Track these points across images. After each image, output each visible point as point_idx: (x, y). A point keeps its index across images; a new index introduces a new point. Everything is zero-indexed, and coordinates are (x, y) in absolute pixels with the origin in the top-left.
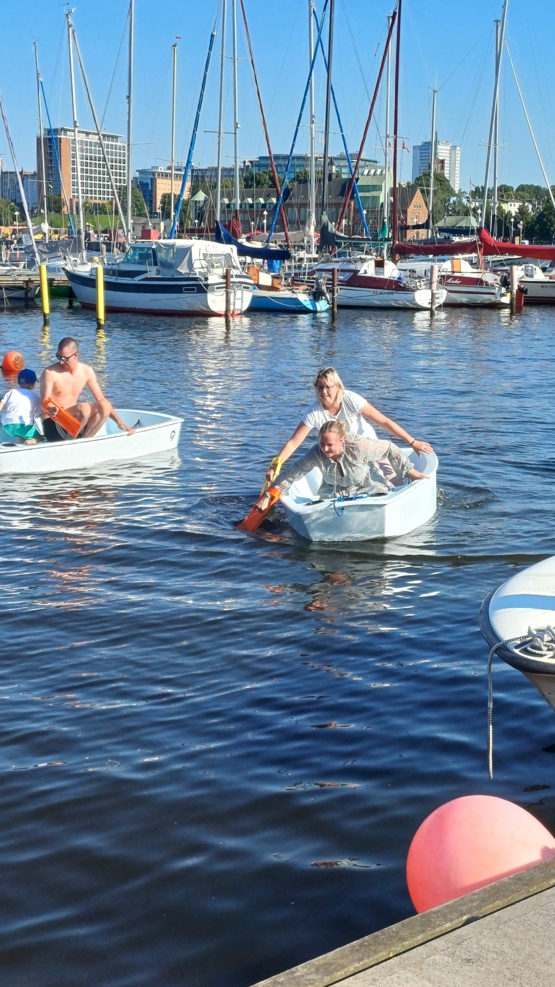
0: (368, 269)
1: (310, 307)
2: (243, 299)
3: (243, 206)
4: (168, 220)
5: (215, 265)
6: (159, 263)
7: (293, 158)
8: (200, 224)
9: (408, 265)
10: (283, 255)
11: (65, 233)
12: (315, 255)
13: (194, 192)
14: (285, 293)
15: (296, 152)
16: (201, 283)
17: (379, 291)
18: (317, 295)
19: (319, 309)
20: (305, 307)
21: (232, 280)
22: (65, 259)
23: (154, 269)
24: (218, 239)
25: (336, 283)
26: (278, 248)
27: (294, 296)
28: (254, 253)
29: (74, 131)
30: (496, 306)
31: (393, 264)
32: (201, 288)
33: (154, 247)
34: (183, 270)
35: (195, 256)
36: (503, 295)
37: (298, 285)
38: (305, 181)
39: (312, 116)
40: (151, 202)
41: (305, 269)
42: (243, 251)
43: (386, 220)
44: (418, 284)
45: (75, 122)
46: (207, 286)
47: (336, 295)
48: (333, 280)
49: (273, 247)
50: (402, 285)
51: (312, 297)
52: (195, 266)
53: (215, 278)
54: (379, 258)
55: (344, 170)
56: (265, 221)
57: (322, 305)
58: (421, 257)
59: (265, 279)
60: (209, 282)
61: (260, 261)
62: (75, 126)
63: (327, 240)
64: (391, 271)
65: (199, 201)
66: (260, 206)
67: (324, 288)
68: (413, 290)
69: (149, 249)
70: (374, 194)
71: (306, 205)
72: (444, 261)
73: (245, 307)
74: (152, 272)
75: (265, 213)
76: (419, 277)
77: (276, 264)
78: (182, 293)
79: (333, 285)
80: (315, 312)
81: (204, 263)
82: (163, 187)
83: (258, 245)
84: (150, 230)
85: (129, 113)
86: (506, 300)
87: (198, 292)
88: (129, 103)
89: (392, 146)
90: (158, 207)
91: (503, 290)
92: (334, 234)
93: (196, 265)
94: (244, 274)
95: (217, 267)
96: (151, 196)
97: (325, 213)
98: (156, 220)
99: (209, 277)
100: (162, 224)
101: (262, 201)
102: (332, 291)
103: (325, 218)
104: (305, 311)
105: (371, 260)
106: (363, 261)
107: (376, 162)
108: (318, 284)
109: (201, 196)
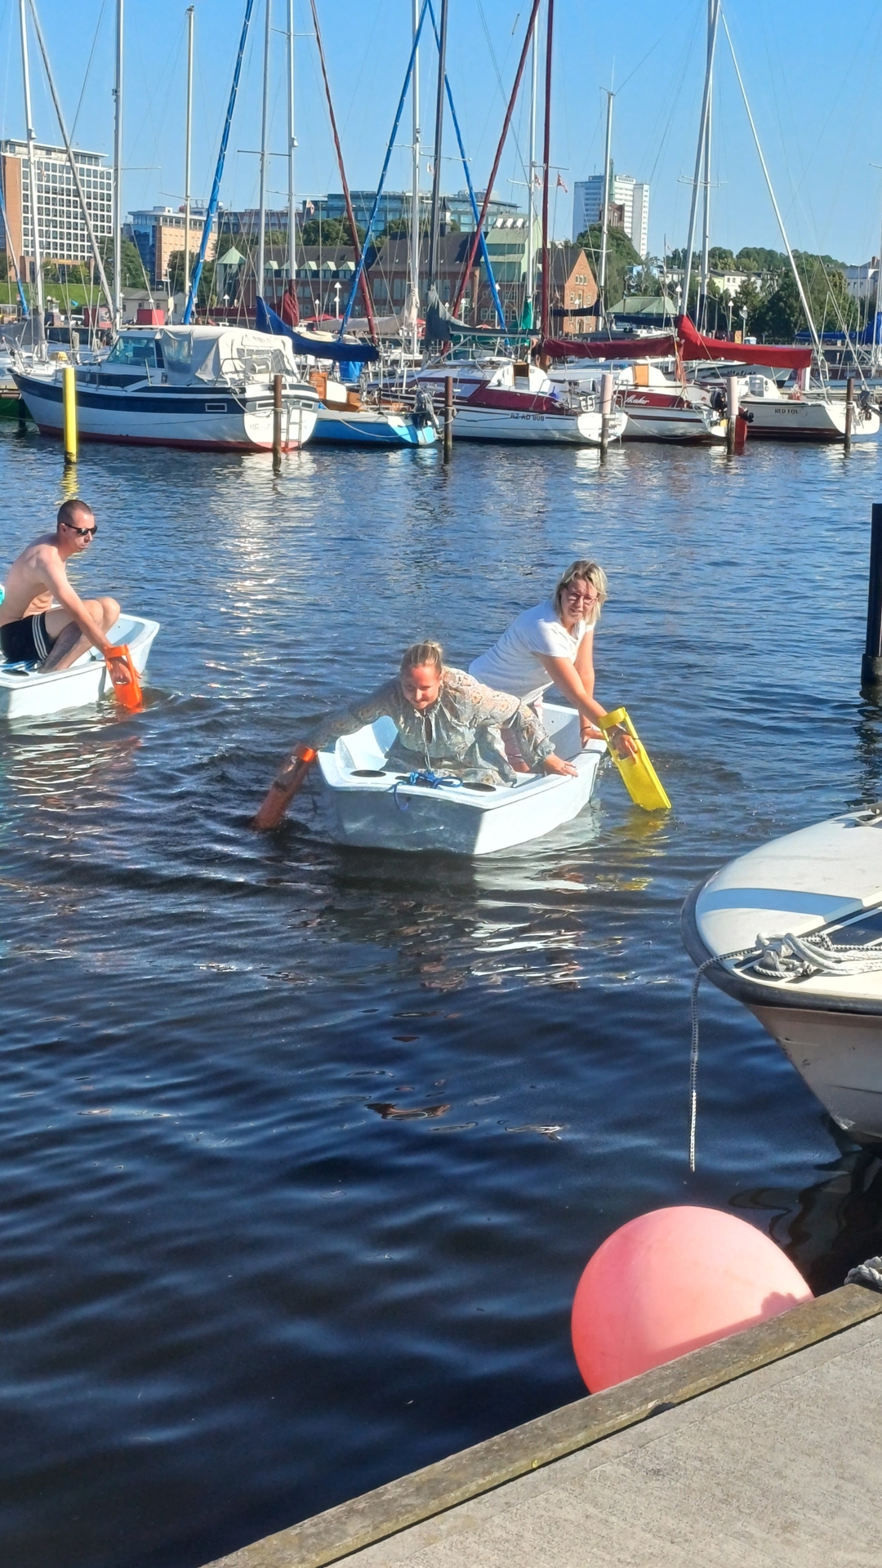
0: (503, 378)
1: (408, 438)
2: (302, 425)
3: (302, 274)
4: (180, 294)
5: (257, 368)
6: (166, 364)
7: (384, 198)
8: (231, 302)
9: (567, 372)
10: (367, 353)
11: (14, 312)
12: (418, 356)
13: (222, 249)
14: (367, 415)
15: (387, 189)
16: (235, 397)
17: (521, 414)
18: (418, 419)
19: (421, 440)
20: (400, 438)
21: (284, 392)
22: (12, 354)
23: (158, 372)
24: (262, 326)
25: (451, 401)
26: (359, 342)
27: (382, 420)
28: (320, 350)
29: (27, 146)
30: (704, 441)
31: (542, 372)
32: (235, 406)
33: (158, 337)
34: (206, 375)
35: (224, 353)
36: (714, 424)
37: (389, 402)
38: (404, 235)
39: (416, 131)
40: (153, 264)
41: (402, 377)
42: (302, 347)
43: (530, 300)
44: (583, 403)
45: (29, 132)
46: (244, 401)
47: (451, 420)
48: (445, 395)
49: (351, 339)
50: (557, 404)
51: (410, 423)
52: (224, 369)
53: (255, 390)
54: (520, 362)
55: (464, 219)
56: (337, 299)
57: (427, 435)
58: (587, 361)
59: (337, 392)
60: (248, 395)
61: (328, 362)
62: (30, 138)
63: (436, 332)
64: (539, 382)
65: (231, 265)
66: (328, 274)
67: (430, 407)
68: (575, 414)
69: (149, 340)
70: (512, 258)
71: (404, 275)
72: (622, 367)
73: (305, 438)
74: (155, 378)
75: (338, 286)
76: (584, 394)
77: (355, 367)
78: (203, 412)
79: (446, 403)
80: (415, 446)
81: (239, 365)
82: (172, 240)
83: (327, 337)
84: (151, 311)
85: (117, 118)
86: (719, 431)
87: (229, 412)
88: (117, 101)
89: (541, 181)
90: (164, 272)
91: (715, 415)
92: (448, 322)
93: (227, 367)
94: (303, 383)
95: (260, 372)
96: (154, 254)
97: (433, 287)
98: (161, 295)
99: (247, 387)
100: (171, 301)
101: (332, 266)
102: (444, 414)
103: (434, 295)
104: (400, 444)
105: (507, 364)
106: (494, 365)
107: (515, 207)
108: (420, 401)
109: (233, 257)
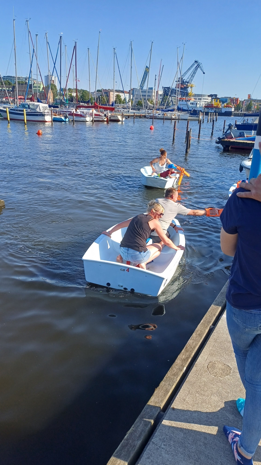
1: (65, 120)
10: (57, 107)
14: (58, 117)
23: (29, 110)
27: (61, 117)
36: (105, 119)
44: (87, 116)
50: (83, 116)
51: (65, 118)
67: (68, 116)
72: (90, 110)
80: (66, 121)
91: (105, 117)
94: (50, 111)
104: (64, 121)
106: (72, 109)
108: (66, 114)
